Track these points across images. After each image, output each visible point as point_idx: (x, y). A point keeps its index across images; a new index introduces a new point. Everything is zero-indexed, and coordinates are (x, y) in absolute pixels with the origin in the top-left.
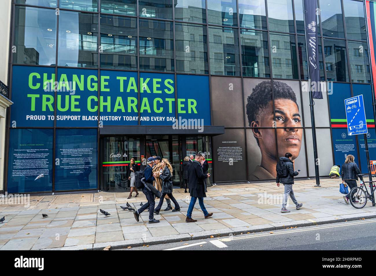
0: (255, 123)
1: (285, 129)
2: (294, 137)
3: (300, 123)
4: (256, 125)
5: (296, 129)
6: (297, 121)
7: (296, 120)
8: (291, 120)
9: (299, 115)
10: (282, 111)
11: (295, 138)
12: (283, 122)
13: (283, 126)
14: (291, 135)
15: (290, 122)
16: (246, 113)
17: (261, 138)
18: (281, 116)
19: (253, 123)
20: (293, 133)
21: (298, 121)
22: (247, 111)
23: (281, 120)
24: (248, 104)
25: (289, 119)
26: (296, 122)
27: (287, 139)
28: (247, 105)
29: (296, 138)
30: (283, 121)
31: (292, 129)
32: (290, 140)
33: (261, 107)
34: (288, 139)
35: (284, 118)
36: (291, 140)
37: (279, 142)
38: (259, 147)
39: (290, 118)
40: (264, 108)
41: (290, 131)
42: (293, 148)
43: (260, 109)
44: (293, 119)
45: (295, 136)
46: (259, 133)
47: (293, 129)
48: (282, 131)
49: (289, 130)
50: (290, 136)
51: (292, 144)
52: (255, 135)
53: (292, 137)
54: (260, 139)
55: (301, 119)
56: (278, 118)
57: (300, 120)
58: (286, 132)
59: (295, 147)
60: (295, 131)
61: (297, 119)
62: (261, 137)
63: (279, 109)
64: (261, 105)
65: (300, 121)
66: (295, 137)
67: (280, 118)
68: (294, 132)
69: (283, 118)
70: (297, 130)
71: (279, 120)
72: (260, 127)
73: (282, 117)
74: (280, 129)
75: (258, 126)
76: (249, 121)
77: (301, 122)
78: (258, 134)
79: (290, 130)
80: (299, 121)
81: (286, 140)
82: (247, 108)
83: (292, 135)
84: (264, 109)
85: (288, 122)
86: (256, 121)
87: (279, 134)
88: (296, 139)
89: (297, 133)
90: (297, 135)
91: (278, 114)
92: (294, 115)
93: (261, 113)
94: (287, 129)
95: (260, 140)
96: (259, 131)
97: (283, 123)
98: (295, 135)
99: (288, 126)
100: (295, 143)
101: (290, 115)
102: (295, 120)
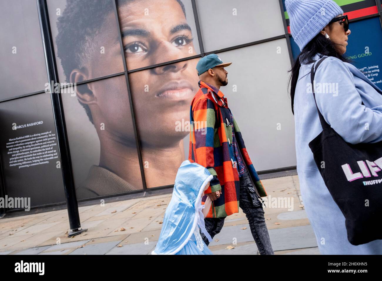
0: (78, 74)
1: (152, 68)
2: (177, 83)
3: (191, 45)
4: (81, 77)
5: (182, 64)
6: (182, 43)
7: (180, 41)
8: (167, 44)
9: (186, 27)
10: (140, 28)
11: (180, 85)
12: (145, 53)
13: (146, 64)
14: (170, 80)
15: (165, 50)
16: (56, 55)
17: (96, 104)
18: (140, 42)
19: (75, 73)
20: (174, 75)
21: (185, 43)
22: (58, 50)
23: (140, 50)
24: (60, 33)
25: (161, 43)
26: (181, 47)
27: (160, 93)
28: (58, 37)
29: (184, 84)
30: (146, 50)
31: (171, 65)
32: (166, 93)
33: (89, 34)
34: (163, 91)
35: (147, 44)
36: (170, 93)
37: (139, 104)
38: (93, 123)
39: (162, 40)
40: (97, 33)
41: (165, 72)
42: (177, 110)
43: (87, 38)
44: (171, 41)
45: (179, 82)
46: (90, 93)
47: (175, 65)
48: (146, 75)
49: (162, 71)
50: (166, 84)
51: (174, 101)
52: (81, 101)
53: (173, 85)
54: (93, 106)
55: (194, 35)
56: (133, 47)
57: (190, 38)
58: (154, 78)
59: (182, 107)
60: (178, 70)
61: (182, 38)
62: (94, 102)
63: (133, 25)
64: (88, 29)
65: (192, 40)
66: (181, 83)
67: (136, 48)
68: (175, 72)
69: (144, 45)
70: (185, 66)
71: (134, 51)
72: (90, 78)
73: (142, 43)
74: (140, 73)
75: (85, 79)
76: (65, 72)
77: (196, 42)
78: (87, 97)
79: (165, 70)
80: (188, 41)
81: (158, 95)
82: (58, 45)
83: (173, 81)
84: (96, 35)
85: (159, 50)
86: (80, 68)
87: (136, 86)
88: (184, 88)
89: (184, 72)
90: (185, 77)
91: (130, 39)
92: (175, 30)
93: (90, 47)
94: (157, 69)
95: (93, 108)
96: (90, 88)
97: (147, 56)
98: (179, 79)
99: (160, 61)
100: (183, 99)
101: (163, 31)
102: (178, 41)
